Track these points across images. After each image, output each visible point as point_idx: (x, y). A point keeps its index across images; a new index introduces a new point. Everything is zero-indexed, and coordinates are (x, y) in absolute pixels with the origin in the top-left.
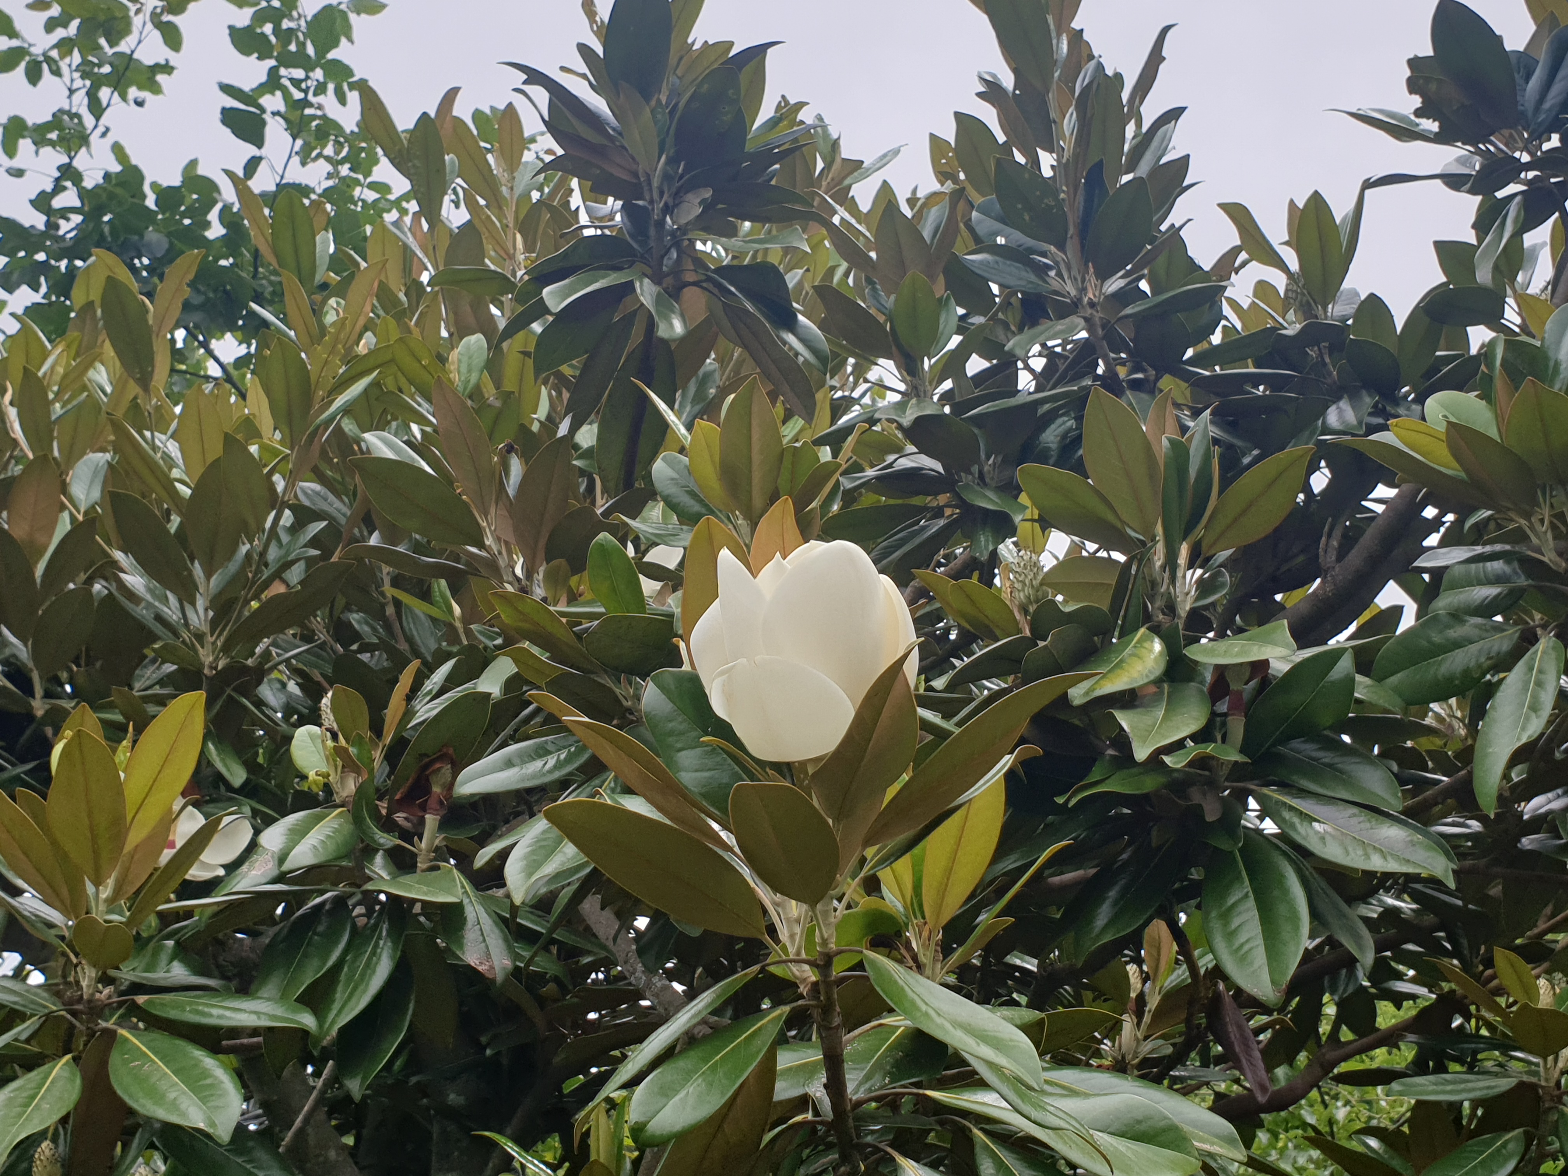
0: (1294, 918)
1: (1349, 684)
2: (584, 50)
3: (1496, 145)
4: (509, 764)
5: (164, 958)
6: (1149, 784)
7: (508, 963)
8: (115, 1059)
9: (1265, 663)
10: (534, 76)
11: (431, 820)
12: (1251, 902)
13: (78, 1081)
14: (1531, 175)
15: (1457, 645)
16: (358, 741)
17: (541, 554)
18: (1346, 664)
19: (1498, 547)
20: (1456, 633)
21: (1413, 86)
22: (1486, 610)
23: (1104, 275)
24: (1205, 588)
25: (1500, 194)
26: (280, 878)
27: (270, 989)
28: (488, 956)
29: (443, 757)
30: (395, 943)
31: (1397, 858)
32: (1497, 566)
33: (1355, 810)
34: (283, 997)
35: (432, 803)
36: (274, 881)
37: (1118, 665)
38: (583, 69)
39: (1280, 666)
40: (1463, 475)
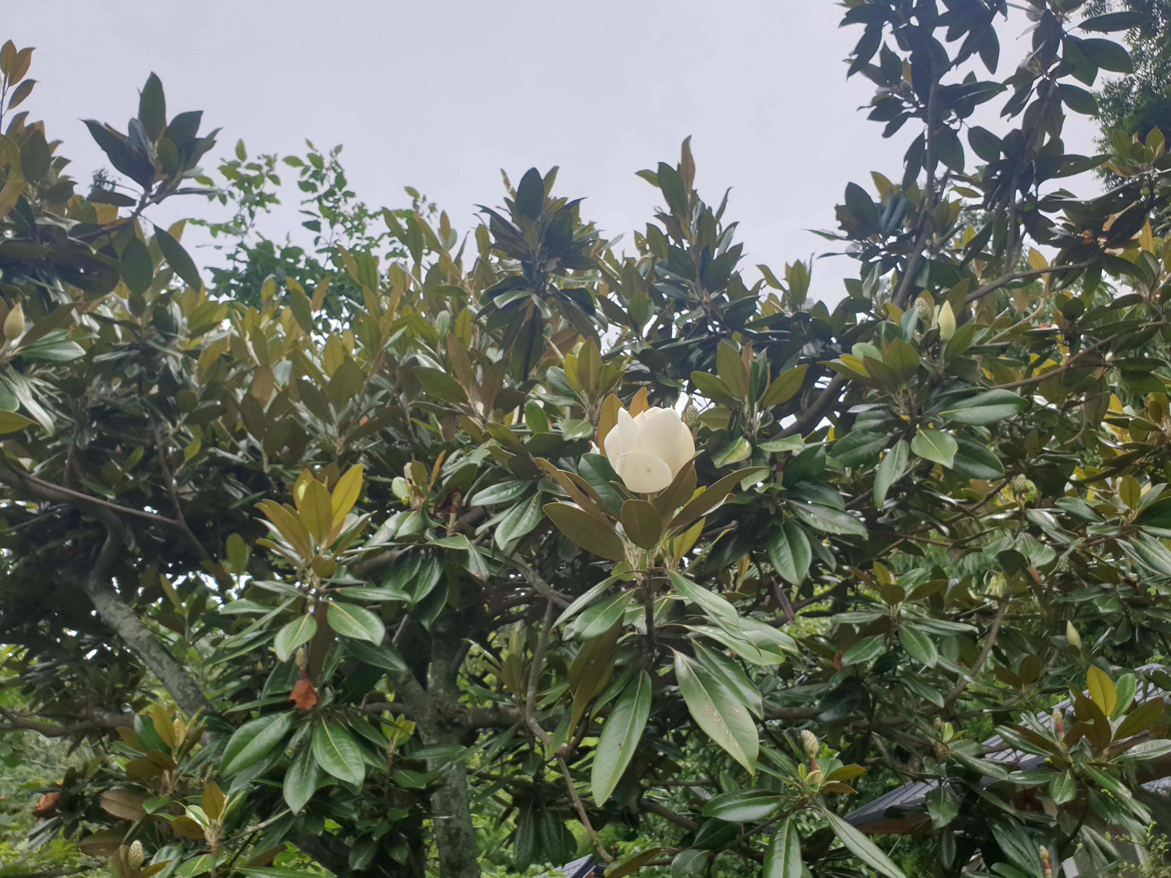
0: (805, 551)
1: (823, 459)
2: (507, 200)
3: (869, 240)
4: (493, 493)
5: (343, 572)
6: (748, 500)
7: (487, 573)
8: (329, 615)
9: (791, 451)
10: (485, 210)
11: (453, 516)
12: (787, 546)
13: (315, 623)
14: (883, 253)
15: (865, 443)
16: (423, 484)
17: (492, 406)
18: (822, 452)
19: (881, 405)
20: (864, 438)
21: (838, 218)
22: (875, 429)
23: (711, 292)
24: (764, 420)
25: (871, 261)
26: (392, 539)
27: (389, 585)
28: (479, 571)
29: (457, 490)
30: (441, 565)
31: (845, 528)
32: (880, 412)
33: (827, 509)
34: (396, 588)
35: (452, 508)
36: (389, 541)
37: (733, 452)
38: (506, 207)
39: (796, 453)
40: (869, 376)
